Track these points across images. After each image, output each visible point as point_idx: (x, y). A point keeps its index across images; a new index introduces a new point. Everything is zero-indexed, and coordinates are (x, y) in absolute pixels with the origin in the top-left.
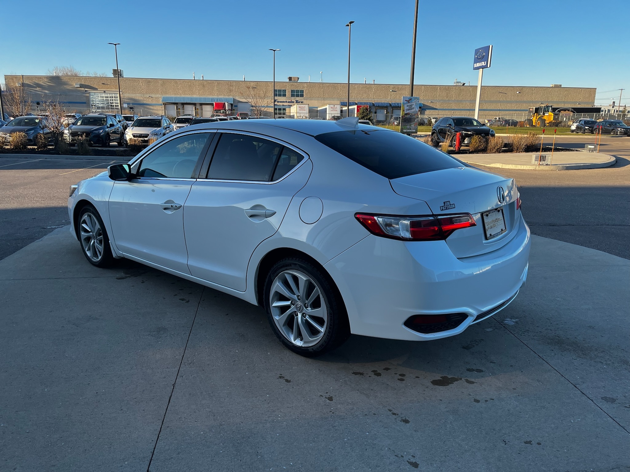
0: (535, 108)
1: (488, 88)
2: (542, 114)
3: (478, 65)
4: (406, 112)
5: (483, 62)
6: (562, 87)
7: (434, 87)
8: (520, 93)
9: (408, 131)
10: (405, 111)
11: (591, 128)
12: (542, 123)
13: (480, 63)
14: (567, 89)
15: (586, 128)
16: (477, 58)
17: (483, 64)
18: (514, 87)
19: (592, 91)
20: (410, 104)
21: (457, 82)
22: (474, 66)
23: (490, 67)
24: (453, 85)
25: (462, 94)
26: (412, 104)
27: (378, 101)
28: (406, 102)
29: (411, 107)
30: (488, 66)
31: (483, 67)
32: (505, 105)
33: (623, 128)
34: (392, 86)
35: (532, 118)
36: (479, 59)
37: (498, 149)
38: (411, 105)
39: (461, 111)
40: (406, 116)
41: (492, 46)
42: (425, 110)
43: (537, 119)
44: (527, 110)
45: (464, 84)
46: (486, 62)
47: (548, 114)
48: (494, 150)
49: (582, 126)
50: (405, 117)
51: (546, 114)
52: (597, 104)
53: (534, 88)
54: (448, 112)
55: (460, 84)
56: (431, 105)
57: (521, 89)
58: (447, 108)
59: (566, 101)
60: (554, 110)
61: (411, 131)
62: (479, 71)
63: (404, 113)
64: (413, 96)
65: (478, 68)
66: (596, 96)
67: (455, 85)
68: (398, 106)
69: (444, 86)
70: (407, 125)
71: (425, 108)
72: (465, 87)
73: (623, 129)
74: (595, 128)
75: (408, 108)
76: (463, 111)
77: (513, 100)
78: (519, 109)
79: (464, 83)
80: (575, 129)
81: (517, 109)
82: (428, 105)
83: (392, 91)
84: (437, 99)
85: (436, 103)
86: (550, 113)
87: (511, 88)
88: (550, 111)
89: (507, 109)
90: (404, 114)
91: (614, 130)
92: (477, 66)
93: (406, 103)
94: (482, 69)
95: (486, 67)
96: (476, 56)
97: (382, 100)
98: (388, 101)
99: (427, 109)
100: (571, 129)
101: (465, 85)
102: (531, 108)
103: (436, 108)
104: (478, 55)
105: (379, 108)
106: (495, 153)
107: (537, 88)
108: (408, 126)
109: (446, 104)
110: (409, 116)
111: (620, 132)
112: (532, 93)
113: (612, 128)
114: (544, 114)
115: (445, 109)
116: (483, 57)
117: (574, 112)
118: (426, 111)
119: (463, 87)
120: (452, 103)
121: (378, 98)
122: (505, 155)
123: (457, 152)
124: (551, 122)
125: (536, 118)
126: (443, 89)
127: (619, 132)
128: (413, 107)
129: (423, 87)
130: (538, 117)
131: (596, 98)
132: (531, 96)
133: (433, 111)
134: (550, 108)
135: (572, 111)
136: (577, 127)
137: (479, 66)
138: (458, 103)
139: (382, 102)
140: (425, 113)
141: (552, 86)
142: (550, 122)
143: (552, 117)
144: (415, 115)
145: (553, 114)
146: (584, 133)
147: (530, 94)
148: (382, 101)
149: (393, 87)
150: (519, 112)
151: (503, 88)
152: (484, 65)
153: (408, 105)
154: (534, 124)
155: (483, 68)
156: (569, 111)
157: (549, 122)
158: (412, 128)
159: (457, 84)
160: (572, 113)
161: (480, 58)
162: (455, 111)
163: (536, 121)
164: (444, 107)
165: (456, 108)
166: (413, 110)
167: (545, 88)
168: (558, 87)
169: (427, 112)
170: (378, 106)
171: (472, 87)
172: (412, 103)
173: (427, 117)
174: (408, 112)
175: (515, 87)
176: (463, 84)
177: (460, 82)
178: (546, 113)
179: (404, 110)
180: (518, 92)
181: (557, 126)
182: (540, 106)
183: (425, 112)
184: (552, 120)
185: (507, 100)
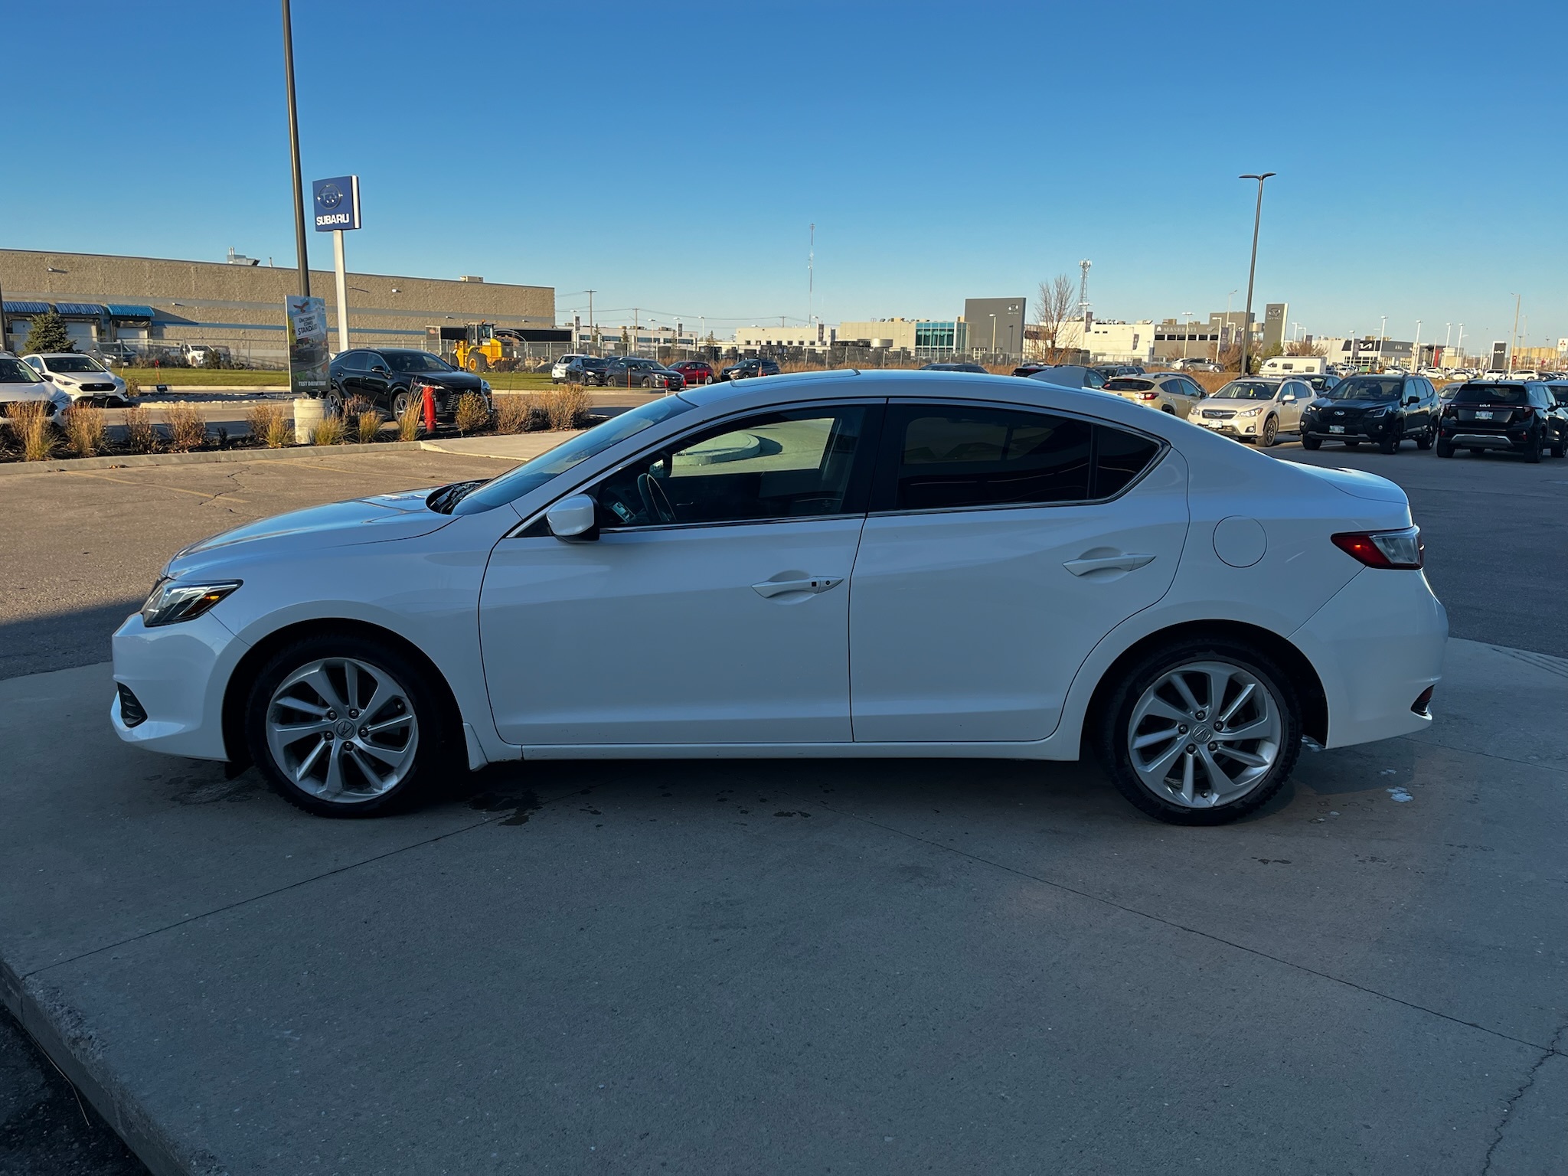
0: (439, 327)
1: (322, 276)
2: (475, 341)
3: (328, 220)
4: (299, 337)
5: (340, 215)
6: (484, 282)
7: (180, 264)
8: (400, 292)
9: (311, 384)
10: (297, 332)
11: (599, 375)
12: (481, 363)
13: (333, 216)
14: (497, 287)
15: (590, 373)
16: (323, 202)
17: (342, 219)
18: (384, 278)
19: (546, 295)
20: (308, 316)
21: (236, 257)
22: (316, 222)
23: (360, 227)
24: (226, 263)
25: (259, 288)
26: (311, 315)
27: (11, 298)
28: (296, 309)
29: (310, 323)
30: (357, 226)
31: (342, 227)
32: (371, 318)
33: (664, 375)
34: (51, 257)
35: (455, 350)
36: (327, 206)
37: (522, 423)
38: (308, 319)
39: (265, 330)
40: (301, 347)
41: (358, 178)
42: (162, 324)
43: (466, 354)
44: (422, 333)
45: (256, 262)
46: (348, 215)
47: (489, 344)
48: (515, 427)
49: (579, 370)
50: (299, 348)
51: (484, 344)
52: (560, 324)
53: (428, 283)
54: (229, 331)
55: (244, 262)
56: (177, 313)
57: (401, 282)
58: (224, 322)
59: (498, 314)
60: (499, 334)
61: (317, 384)
62: (333, 236)
63: (294, 337)
64: (311, 296)
65: (331, 228)
66: (556, 304)
67: (231, 262)
68: (80, 314)
69: (208, 265)
70: (306, 370)
71: (162, 320)
72: (260, 270)
73: (663, 377)
74: (608, 375)
75: (302, 325)
76: (268, 331)
77: (387, 308)
78: (404, 329)
79: (257, 259)
80: (564, 376)
81: (399, 329)
82: (170, 312)
83: (54, 270)
84: (194, 297)
85: (192, 308)
86: (494, 341)
87: (377, 278)
88: (491, 337)
89: (377, 328)
90: (295, 342)
91: (646, 379)
92: (326, 222)
93: (296, 314)
94: (340, 231)
95: (350, 226)
96: (319, 198)
97: (26, 295)
98: (45, 299)
99: (167, 323)
100: (553, 376)
101: (258, 265)
102: (431, 328)
103: (194, 321)
104: (324, 195)
105: (20, 318)
106: (516, 432)
107: (436, 283)
108: (308, 372)
109: (218, 311)
110: (308, 346)
111: (659, 383)
112: (426, 292)
113: (643, 375)
114: (480, 343)
115: (219, 324)
116: (339, 202)
117: (521, 340)
118: (165, 330)
119: (254, 268)
120: (236, 310)
121: (13, 291)
122: (543, 436)
123: (432, 434)
124: (500, 361)
125: (464, 353)
126: (204, 271)
127: (657, 381)
128: (314, 323)
129: (147, 264)
130: (469, 350)
131: (556, 308)
132: (424, 300)
133: (186, 328)
134: (491, 329)
135: (516, 337)
136: (569, 373)
137: (331, 222)
138: (252, 310)
139: (27, 301)
140: (162, 335)
141: (463, 279)
142: (496, 361)
143: (500, 349)
144: (320, 344)
145: (499, 344)
146: (586, 385)
147: (422, 294)
148: (27, 298)
149: (55, 258)
150: (404, 335)
151: (358, 278)
152: (345, 222)
153: (303, 317)
154: (461, 365)
155: (342, 230)
156: (510, 336)
157: (494, 360)
158: (318, 378)
159: (238, 262)
160: (518, 341)
161: (331, 205)
162: (247, 330)
163: (466, 358)
164: (215, 319)
165: (250, 324)
166: (314, 332)
167: (453, 284)
168: (476, 281)
169: (170, 331)
170: (16, 312)
171: (282, 271)
172: (310, 312)
173: (175, 345)
174: (303, 335)
175: (387, 278)
176: (253, 261)
177: (244, 257)
178: (484, 340)
179: (294, 332)
180: (394, 291)
181: (511, 369)
182: (469, 324)
183: (162, 331)
184: (500, 355)
185: (372, 307)
